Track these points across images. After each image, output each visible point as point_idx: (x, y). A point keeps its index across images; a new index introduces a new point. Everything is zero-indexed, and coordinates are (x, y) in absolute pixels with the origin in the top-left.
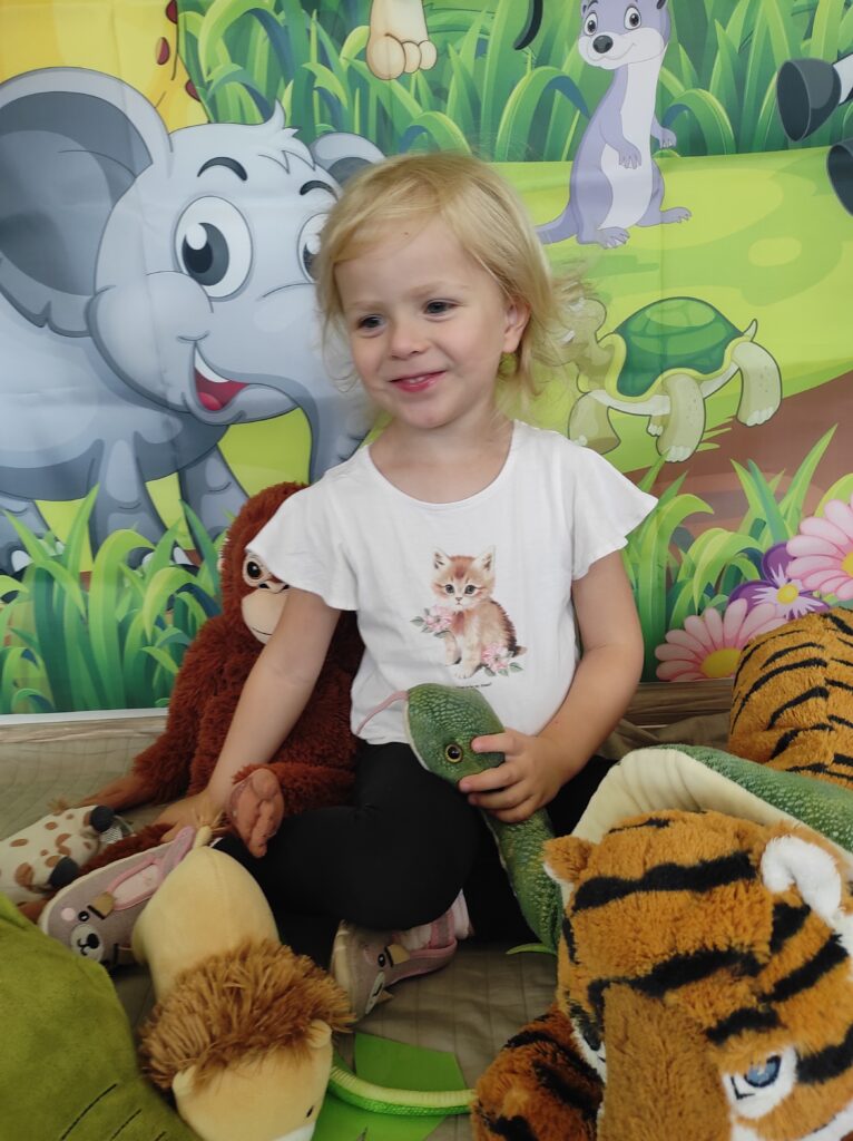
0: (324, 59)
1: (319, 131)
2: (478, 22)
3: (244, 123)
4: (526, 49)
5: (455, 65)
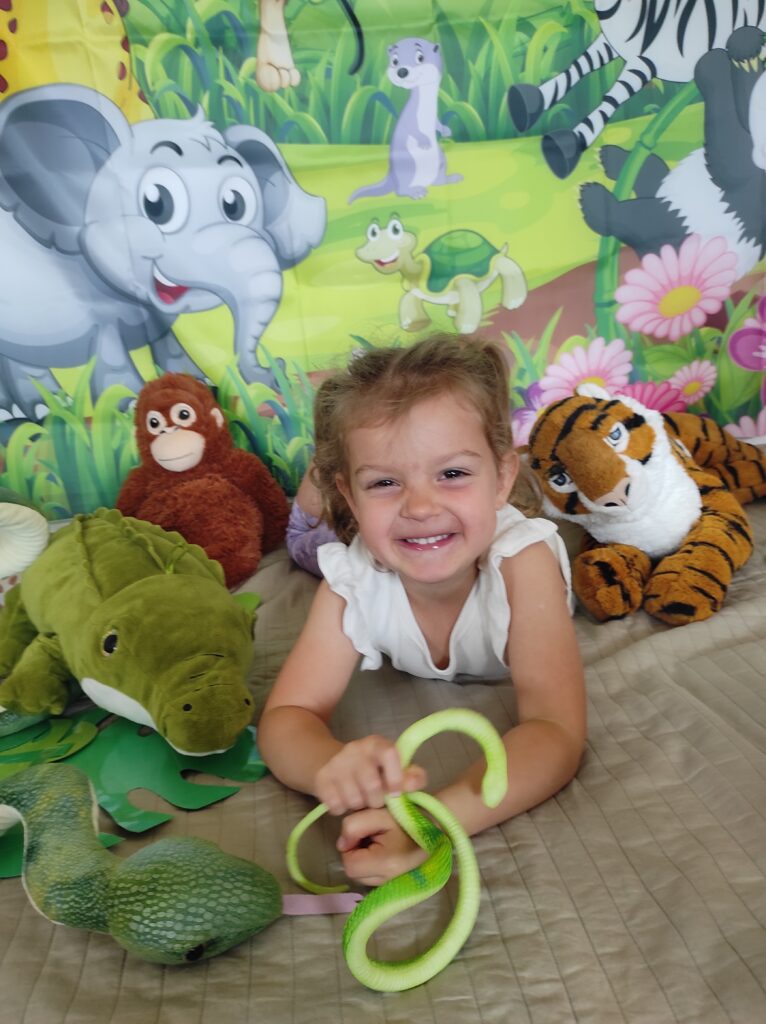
0: (229, 78)
1: (227, 123)
2: (325, 57)
4: (356, 75)
5: (312, 83)
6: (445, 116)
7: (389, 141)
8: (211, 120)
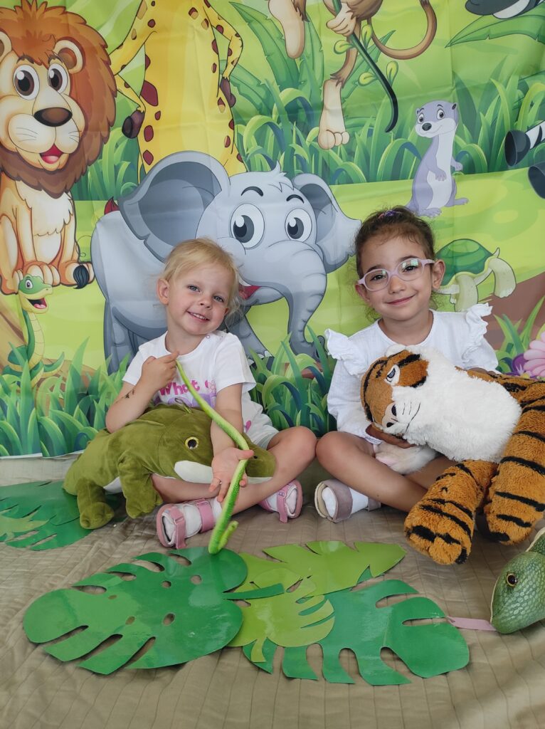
0: (299, 142)
2: (368, 122)
3: (262, 171)
4: (391, 132)
5: (358, 141)
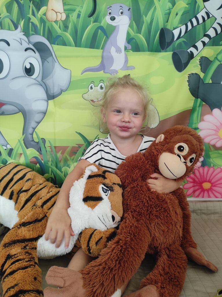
0: (33, 14)
1: (30, 34)
2: (78, 9)
4: (91, 17)
5: (71, 20)
6: (130, 40)
7: (103, 48)
8: (23, 32)
